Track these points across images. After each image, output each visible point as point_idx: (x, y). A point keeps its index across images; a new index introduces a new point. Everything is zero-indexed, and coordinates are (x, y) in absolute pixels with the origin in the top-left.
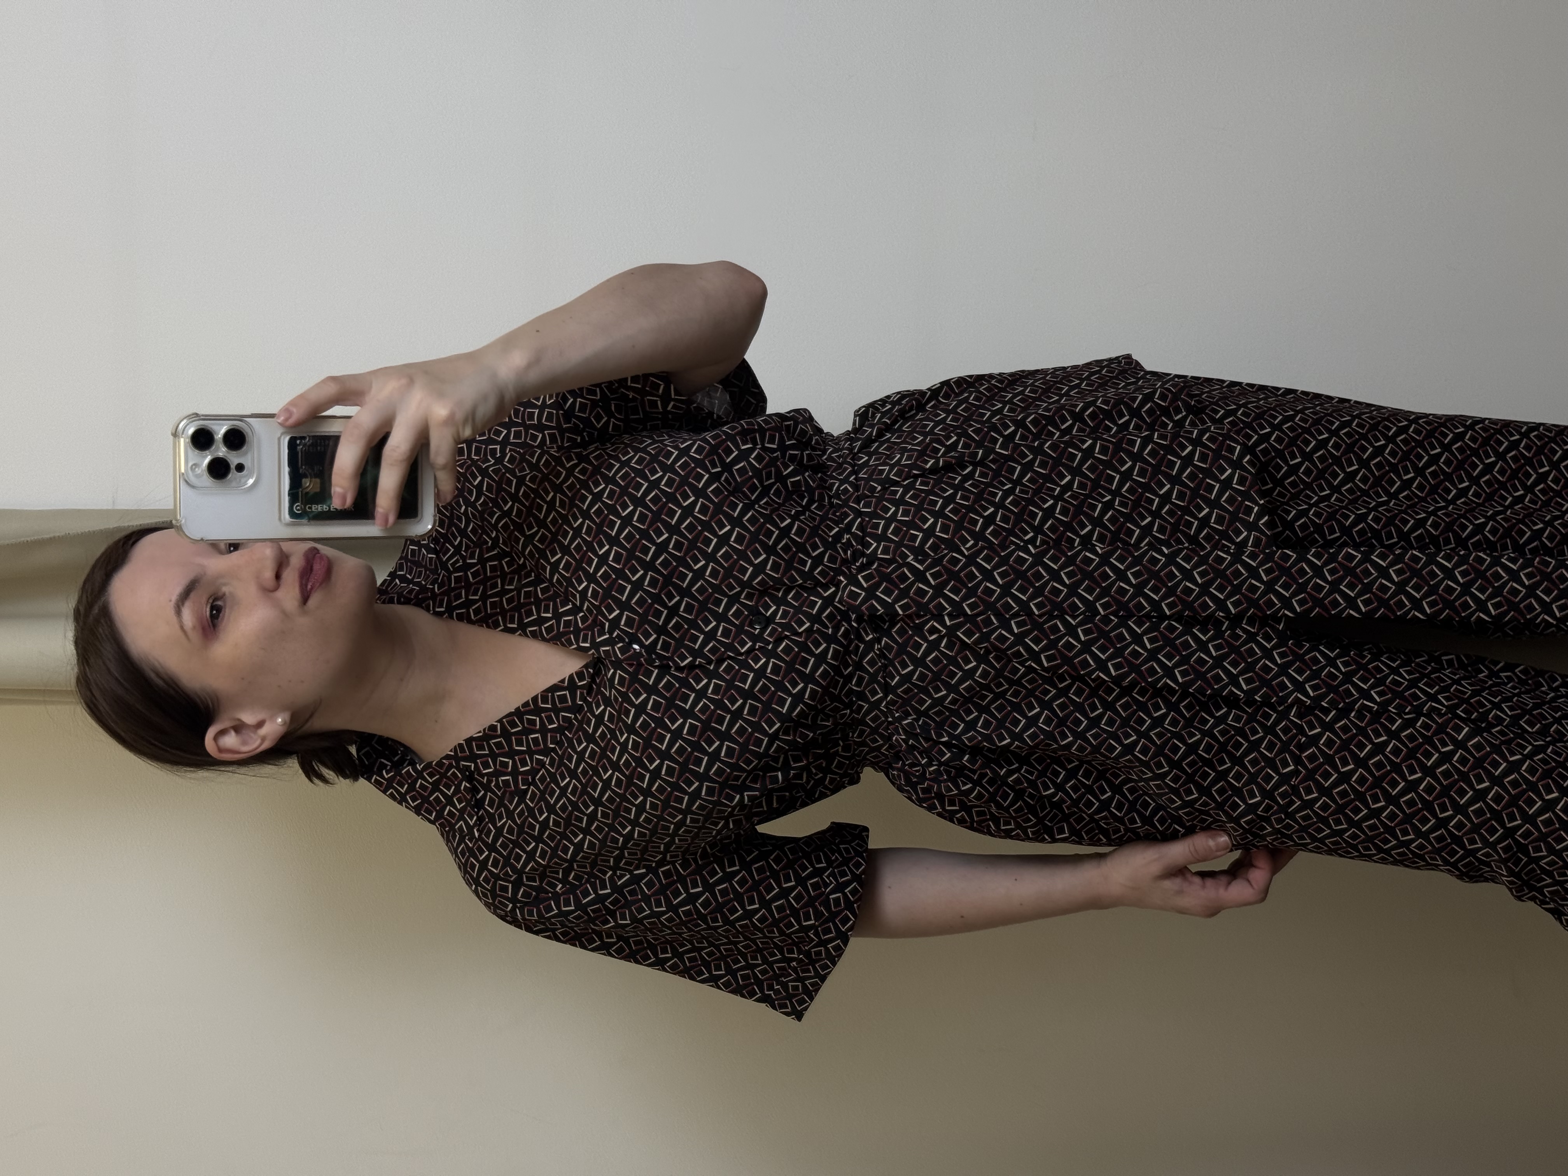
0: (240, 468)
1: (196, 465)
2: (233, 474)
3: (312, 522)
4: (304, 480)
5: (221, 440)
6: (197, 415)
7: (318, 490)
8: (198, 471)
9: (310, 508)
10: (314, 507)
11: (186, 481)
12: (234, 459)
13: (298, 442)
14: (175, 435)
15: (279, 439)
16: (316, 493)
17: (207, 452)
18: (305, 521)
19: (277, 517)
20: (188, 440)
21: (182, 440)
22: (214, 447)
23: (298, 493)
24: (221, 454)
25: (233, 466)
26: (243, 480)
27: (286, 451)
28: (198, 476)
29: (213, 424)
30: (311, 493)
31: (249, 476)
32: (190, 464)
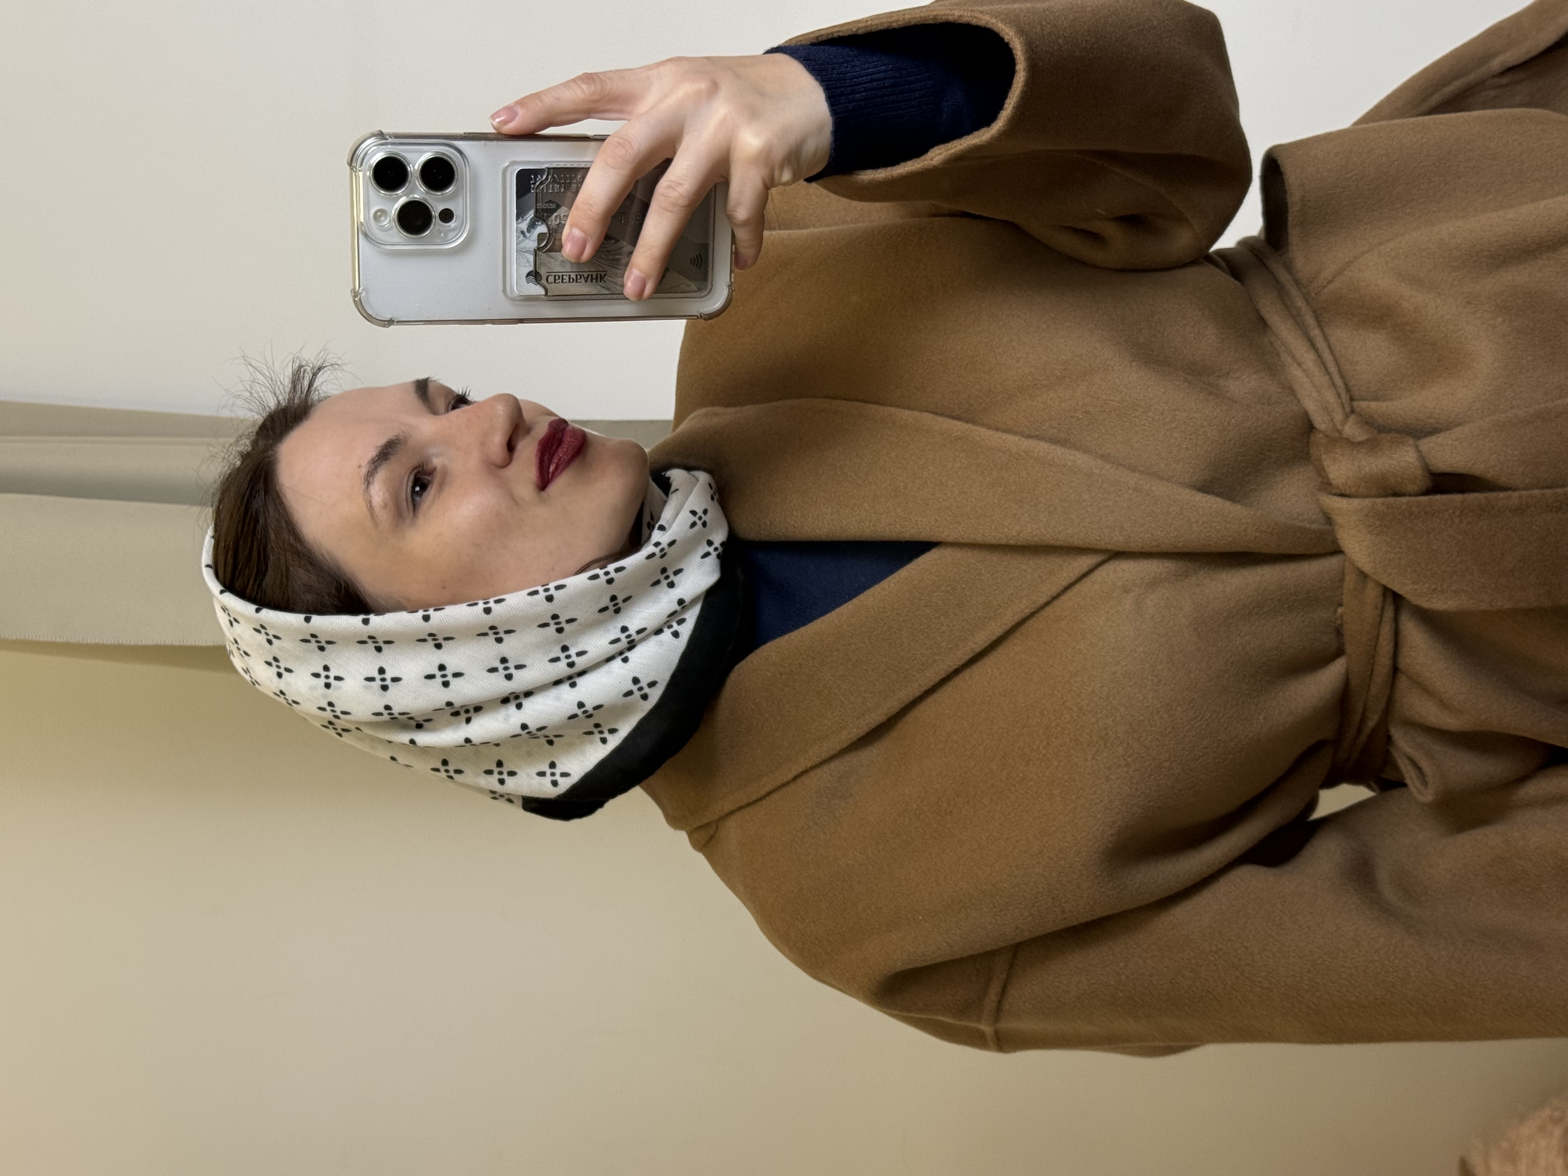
0: (447, 216)
1: (383, 212)
2: (436, 224)
5: (418, 174)
6: (381, 135)
8: (385, 222)
11: (366, 235)
12: (437, 203)
14: (350, 164)
15: (505, 171)
17: (400, 192)
19: (501, 287)
20: (369, 173)
21: (361, 174)
22: (407, 184)
24: (417, 196)
25: (436, 213)
26: (451, 235)
27: (514, 191)
28: (383, 229)
29: (407, 152)
31: (460, 228)
32: (373, 211)
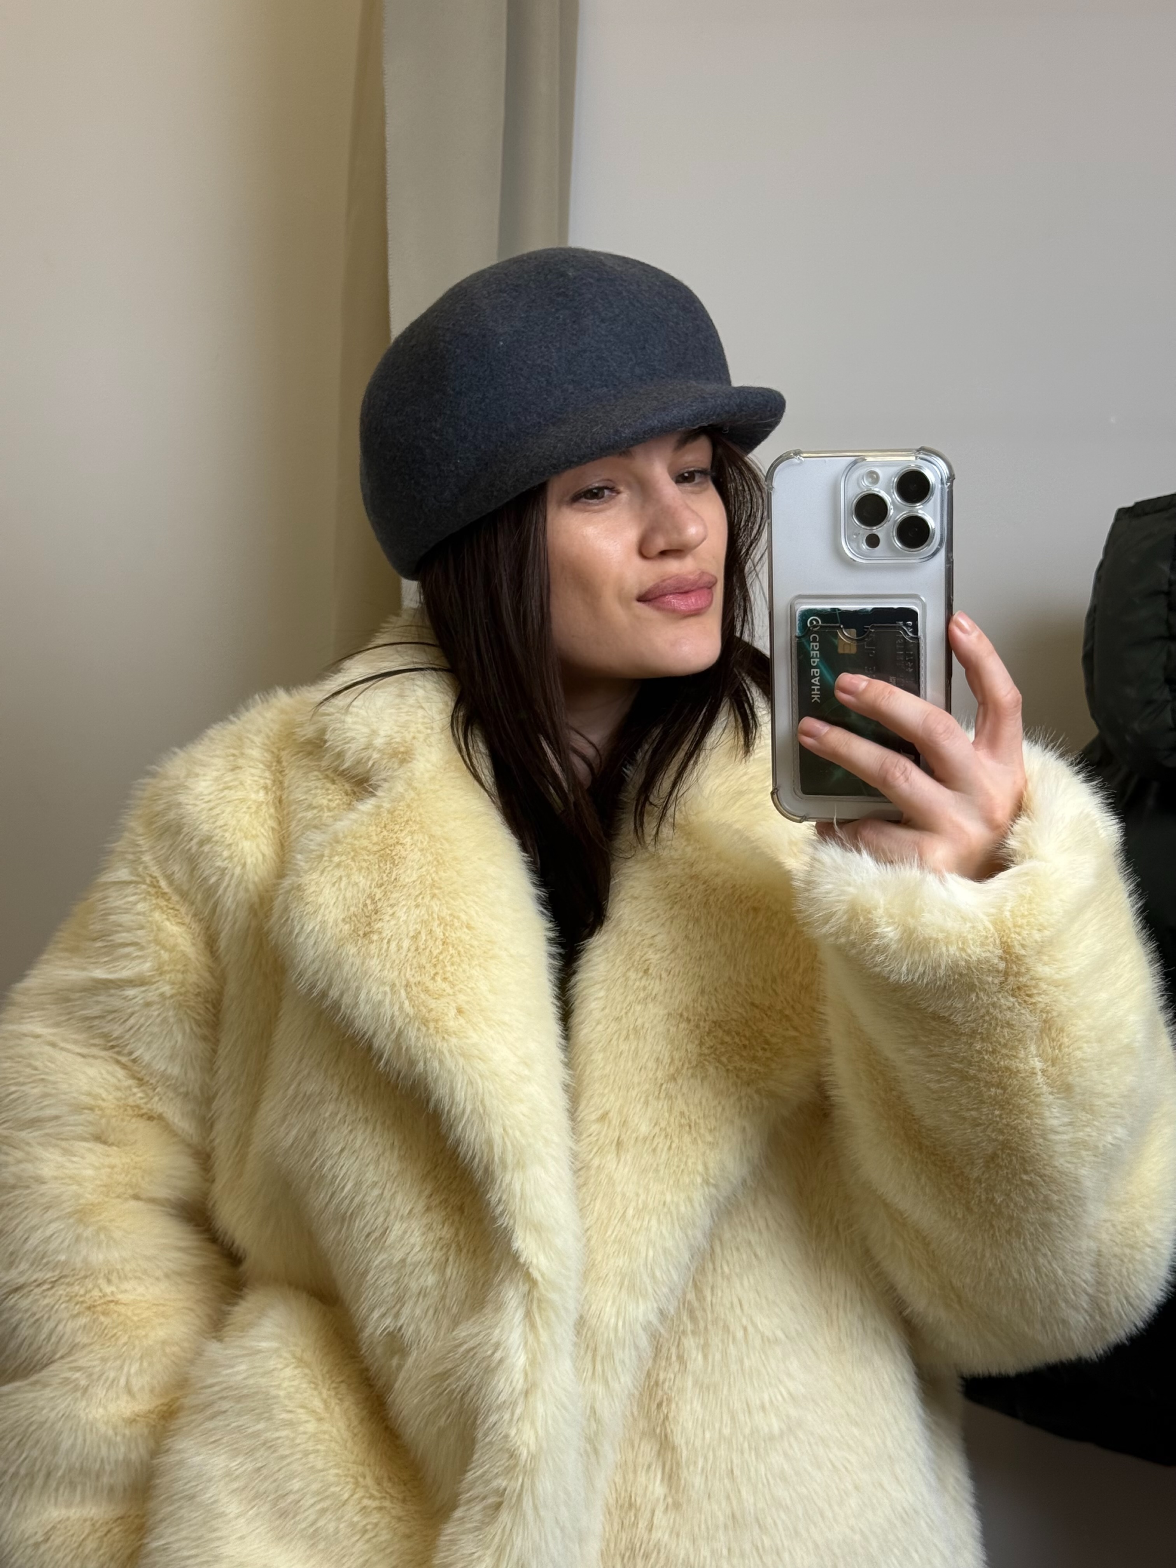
0: (873, 541)
1: (876, 479)
2: (865, 531)
3: (795, 641)
4: (854, 631)
5: (913, 513)
6: (951, 479)
7: (840, 651)
8: (869, 481)
9: (815, 638)
10: (815, 645)
11: (855, 463)
12: (886, 531)
13: (910, 623)
14: (922, 449)
15: (915, 597)
16: (835, 647)
17: (896, 496)
18: (797, 632)
19: (802, 593)
20: (913, 466)
21: (913, 458)
22: (903, 503)
23: (837, 623)
24: (891, 512)
25: (875, 530)
26: (854, 545)
27: (896, 606)
28: (861, 480)
29: (935, 503)
30: (836, 641)
31: (860, 553)
32: (879, 470)
